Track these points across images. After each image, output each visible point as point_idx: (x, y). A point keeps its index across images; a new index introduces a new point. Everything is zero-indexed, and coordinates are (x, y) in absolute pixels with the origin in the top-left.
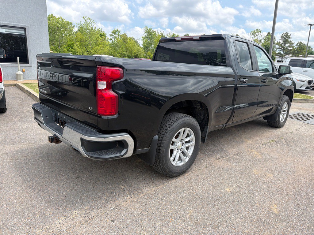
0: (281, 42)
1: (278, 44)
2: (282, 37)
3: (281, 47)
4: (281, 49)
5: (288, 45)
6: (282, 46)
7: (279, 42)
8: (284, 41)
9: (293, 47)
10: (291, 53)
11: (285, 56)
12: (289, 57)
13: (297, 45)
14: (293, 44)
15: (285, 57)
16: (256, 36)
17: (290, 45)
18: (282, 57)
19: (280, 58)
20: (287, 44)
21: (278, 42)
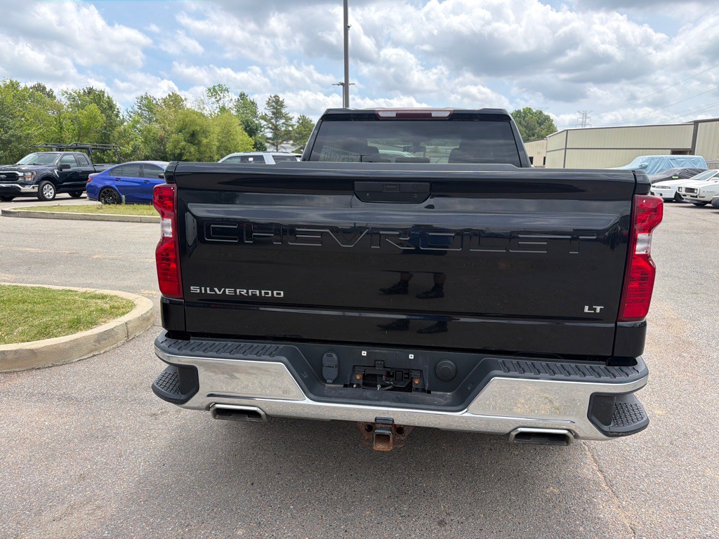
0: (270, 114)
1: (264, 118)
2: (268, 103)
3: (270, 126)
4: (271, 128)
5: (283, 121)
6: (271, 123)
7: (266, 115)
8: (274, 113)
9: (292, 126)
10: (290, 139)
11: (281, 143)
12: (289, 145)
13: (298, 122)
14: (291, 119)
15: (282, 145)
16: (220, 99)
17: (287, 121)
18: (277, 146)
19: (273, 147)
20: (281, 118)
21: (264, 114)
